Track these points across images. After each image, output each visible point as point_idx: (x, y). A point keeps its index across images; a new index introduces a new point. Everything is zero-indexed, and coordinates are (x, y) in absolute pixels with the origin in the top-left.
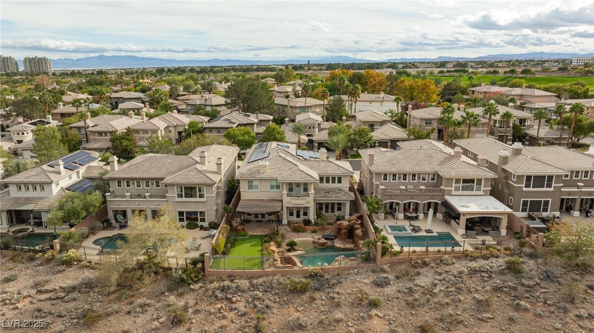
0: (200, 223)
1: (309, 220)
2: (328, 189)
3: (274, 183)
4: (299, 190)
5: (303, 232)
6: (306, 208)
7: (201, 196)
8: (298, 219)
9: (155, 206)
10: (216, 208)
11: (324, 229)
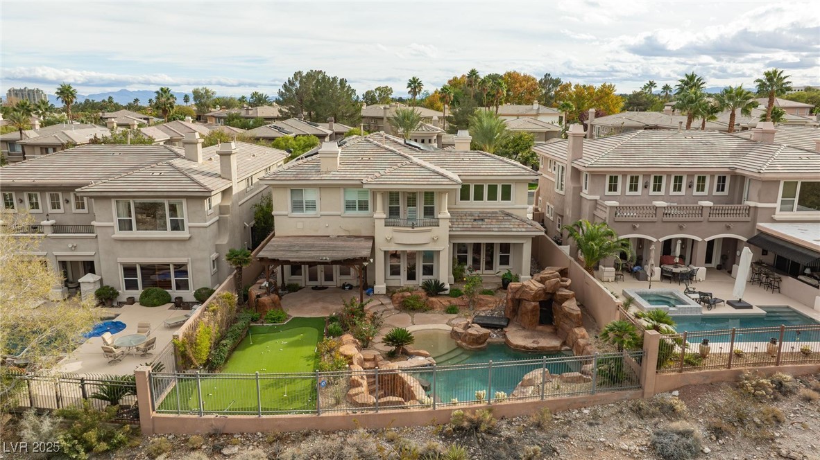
0: (174, 293)
1: (437, 282)
2: (481, 213)
3: (354, 197)
4: (415, 212)
5: (425, 311)
6: (430, 256)
7: (177, 226)
8: (411, 282)
9: (66, 250)
10: (214, 256)
11: (473, 304)
